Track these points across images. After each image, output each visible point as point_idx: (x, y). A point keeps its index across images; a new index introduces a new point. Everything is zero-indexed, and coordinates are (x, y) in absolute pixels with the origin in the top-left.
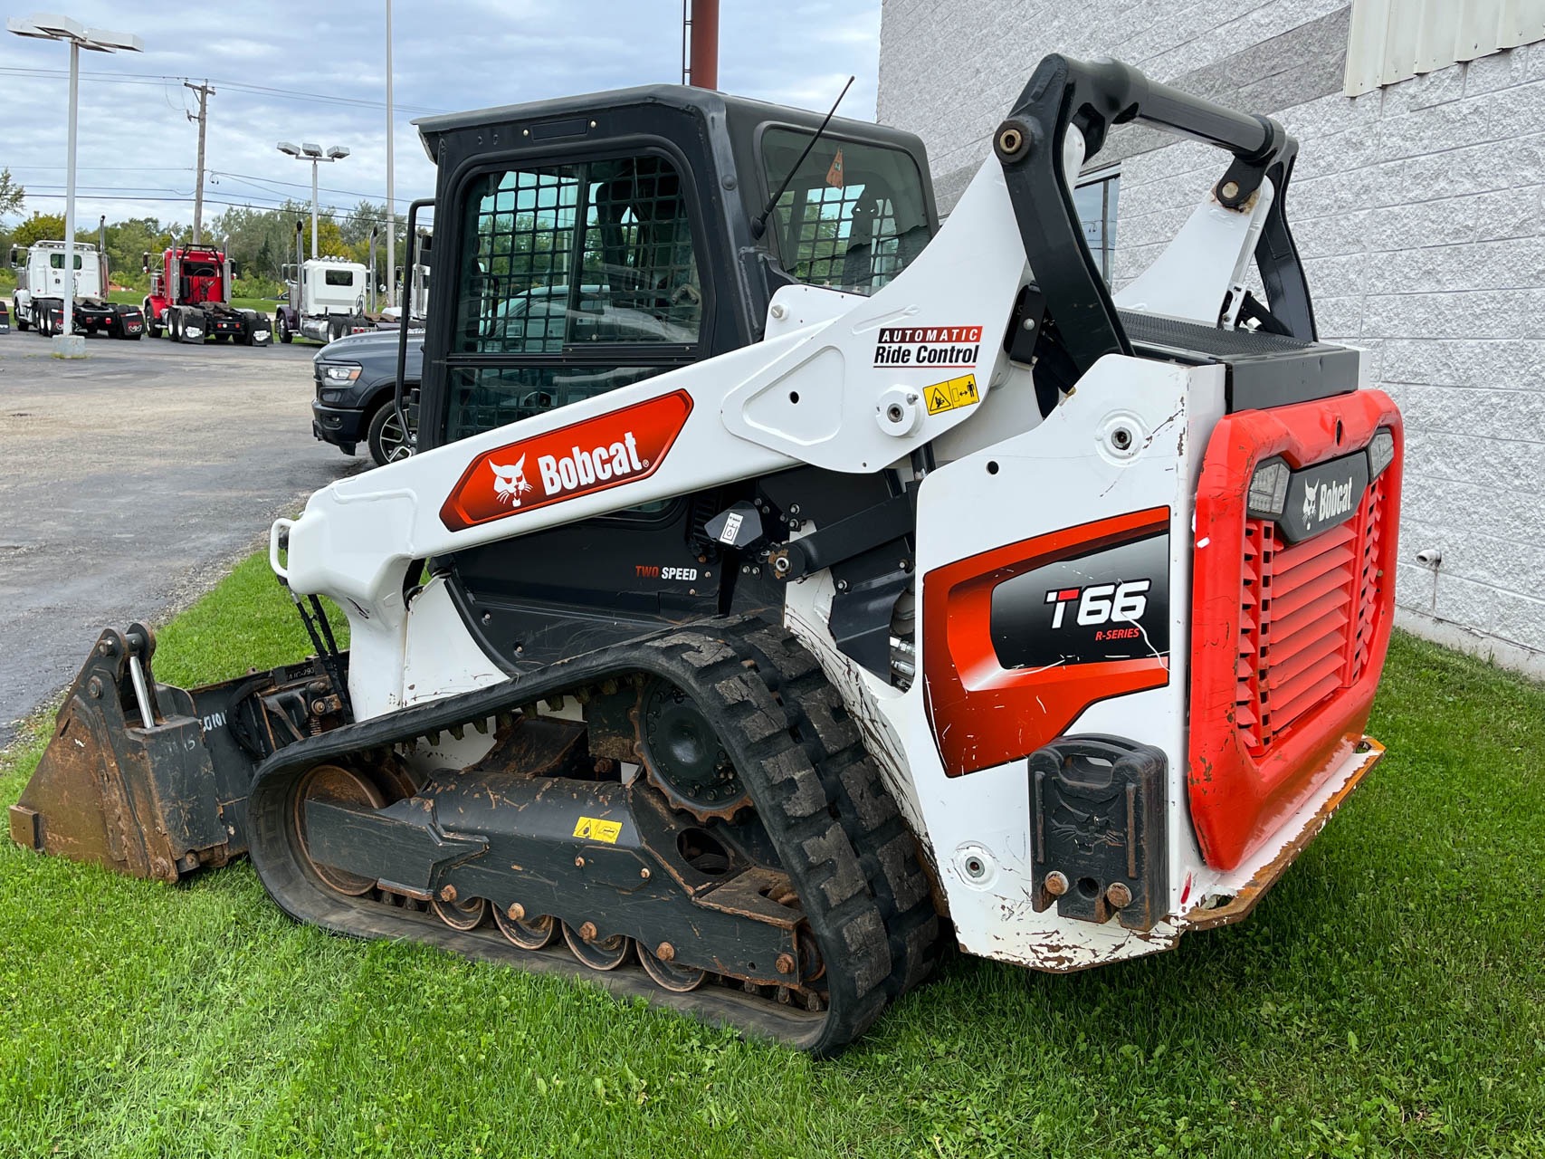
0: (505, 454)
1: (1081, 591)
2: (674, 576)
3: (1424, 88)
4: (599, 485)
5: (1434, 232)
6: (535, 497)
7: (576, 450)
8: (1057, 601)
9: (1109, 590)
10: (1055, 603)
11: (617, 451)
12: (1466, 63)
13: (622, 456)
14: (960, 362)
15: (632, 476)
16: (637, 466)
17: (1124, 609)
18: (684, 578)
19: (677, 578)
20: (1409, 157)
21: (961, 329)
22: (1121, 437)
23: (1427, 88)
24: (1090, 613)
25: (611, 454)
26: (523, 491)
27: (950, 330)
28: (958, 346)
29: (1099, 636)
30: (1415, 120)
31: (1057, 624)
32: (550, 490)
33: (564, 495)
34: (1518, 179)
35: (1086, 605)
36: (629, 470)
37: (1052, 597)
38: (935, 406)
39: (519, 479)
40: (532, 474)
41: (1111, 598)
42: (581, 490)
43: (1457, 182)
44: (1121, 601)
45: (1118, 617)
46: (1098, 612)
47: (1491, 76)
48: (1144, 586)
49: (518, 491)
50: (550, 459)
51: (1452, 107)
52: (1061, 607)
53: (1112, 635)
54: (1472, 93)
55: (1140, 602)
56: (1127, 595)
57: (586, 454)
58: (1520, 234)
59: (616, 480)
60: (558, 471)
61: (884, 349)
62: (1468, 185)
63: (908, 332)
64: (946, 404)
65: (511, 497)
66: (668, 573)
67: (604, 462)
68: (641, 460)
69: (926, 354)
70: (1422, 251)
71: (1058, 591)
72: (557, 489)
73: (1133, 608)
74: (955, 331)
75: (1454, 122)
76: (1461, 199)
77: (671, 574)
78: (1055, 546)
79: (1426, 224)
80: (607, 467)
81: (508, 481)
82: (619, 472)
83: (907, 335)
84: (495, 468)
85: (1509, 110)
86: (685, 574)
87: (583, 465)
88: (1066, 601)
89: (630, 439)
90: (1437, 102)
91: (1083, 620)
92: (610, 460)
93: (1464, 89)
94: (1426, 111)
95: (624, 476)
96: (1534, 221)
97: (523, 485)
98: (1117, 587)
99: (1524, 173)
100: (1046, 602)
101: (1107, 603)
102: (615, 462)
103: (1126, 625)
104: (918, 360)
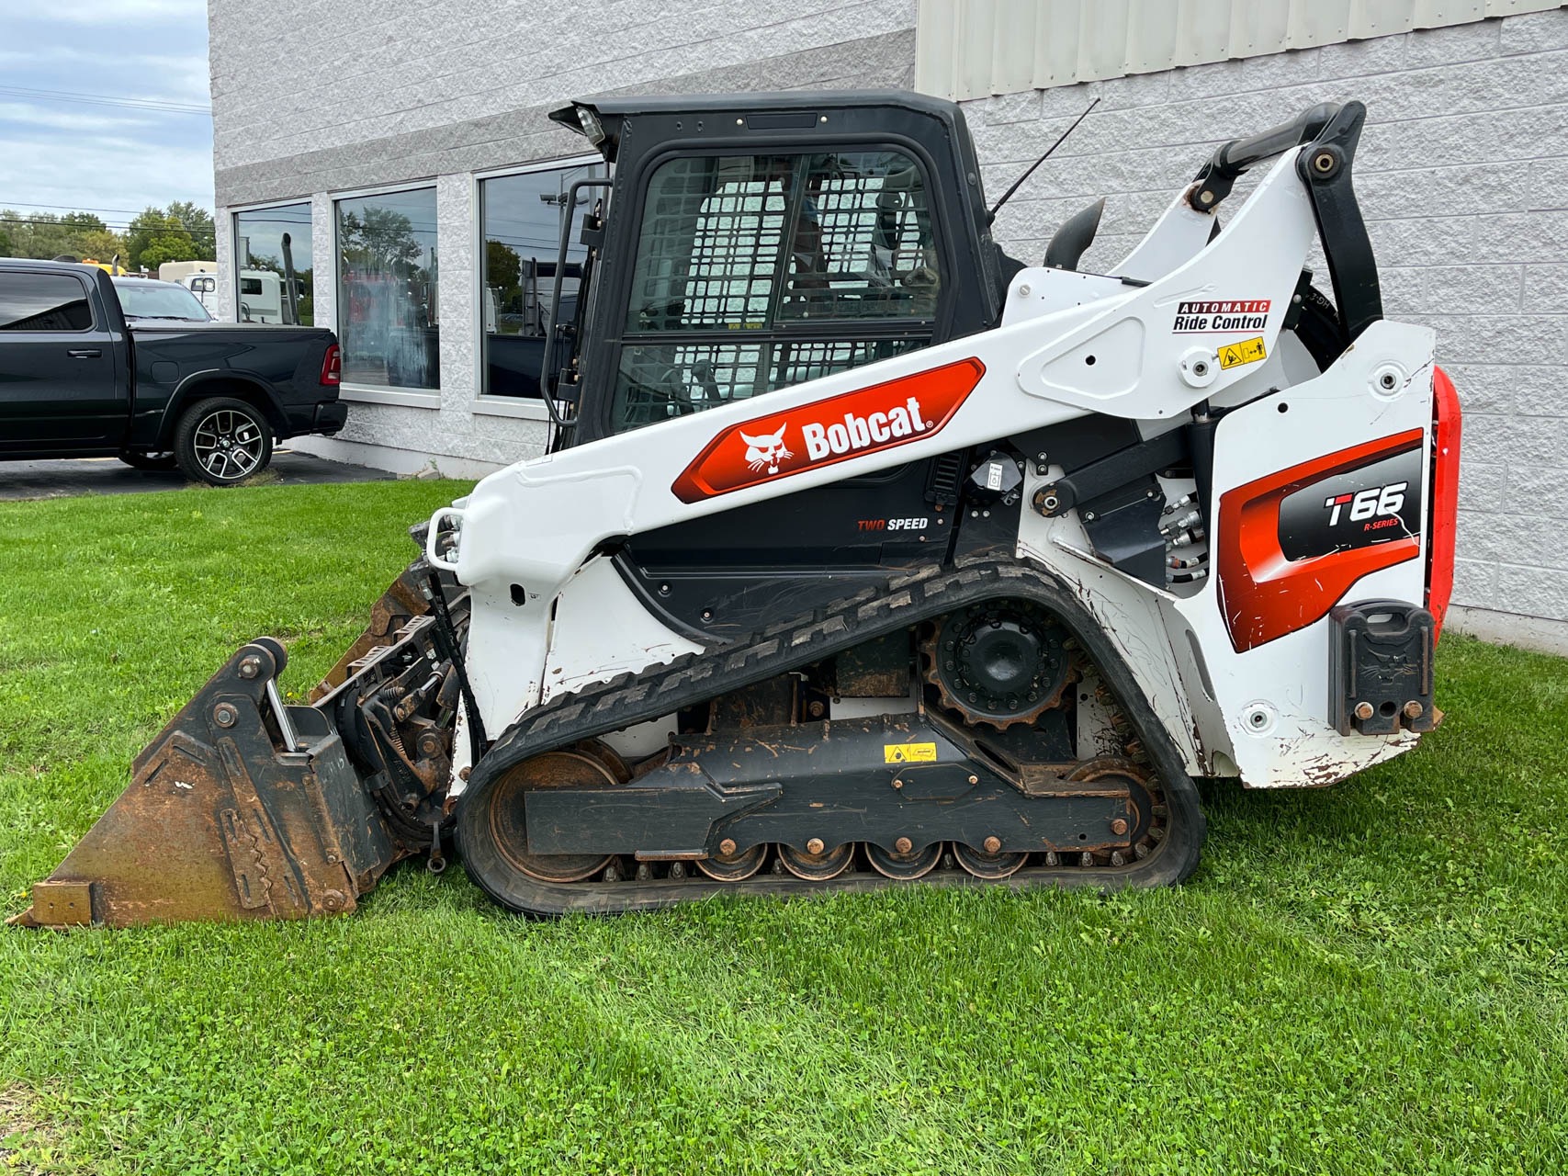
0: (762, 425)
1: (1354, 495)
2: (902, 527)
3: (1001, 106)
4: (874, 447)
5: (1021, 228)
6: (798, 461)
7: (849, 417)
8: (1335, 505)
9: (1375, 493)
10: (1332, 507)
11: (898, 415)
12: (1042, 90)
13: (904, 418)
14: (1251, 328)
15: (914, 435)
16: (920, 427)
17: (1387, 505)
18: (913, 527)
19: (906, 528)
20: (988, 164)
21: (1253, 303)
22: (1388, 380)
23: (1004, 108)
24: (1360, 511)
25: (890, 418)
26: (782, 459)
27: (1243, 304)
28: (1249, 315)
29: (1367, 527)
30: (994, 133)
31: (1334, 522)
32: (814, 455)
33: (833, 458)
34: (1104, 188)
35: (1357, 505)
36: (910, 431)
37: (1330, 502)
38: (1228, 362)
39: (777, 448)
40: (795, 441)
41: (1377, 498)
42: (852, 453)
43: (1041, 187)
44: (1384, 499)
45: (1382, 512)
46: (1367, 510)
47: (1068, 103)
48: (1403, 487)
49: (775, 459)
50: (818, 427)
51: (1030, 125)
52: (1337, 509)
53: (1376, 526)
54: (1050, 115)
55: (1399, 499)
56: (1389, 495)
57: (861, 421)
58: (1110, 232)
59: (893, 441)
60: (826, 437)
61: (1183, 319)
62: (1054, 191)
63: (1206, 305)
64: (1237, 360)
65: (767, 465)
66: (894, 525)
67: (881, 426)
68: (924, 421)
69: (1221, 322)
70: (1011, 243)
71: (1335, 497)
72: (824, 453)
73: (1394, 504)
74: (1247, 304)
75: (1034, 137)
76: (1048, 202)
77: (898, 525)
78: (1334, 464)
79: (1013, 221)
80: (886, 430)
81: (764, 450)
82: (898, 433)
83: (1205, 307)
84: (746, 438)
85: (1089, 132)
86: (914, 523)
87: (857, 430)
88: (1342, 504)
89: (913, 404)
90: (1015, 120)
91: (1355, 516)
92: (889, 423)
93: (1041, 111)
94: (1004, 127)
95: (904, 437)
96: (1123, 222)
97: (782, 453)
98: (1382, 489)
99: (1109, 183)
100: (1325, 507)
101: (1375, 501)
102: (895, 426)
103: (1389, 517)
104: (1214, 327)
